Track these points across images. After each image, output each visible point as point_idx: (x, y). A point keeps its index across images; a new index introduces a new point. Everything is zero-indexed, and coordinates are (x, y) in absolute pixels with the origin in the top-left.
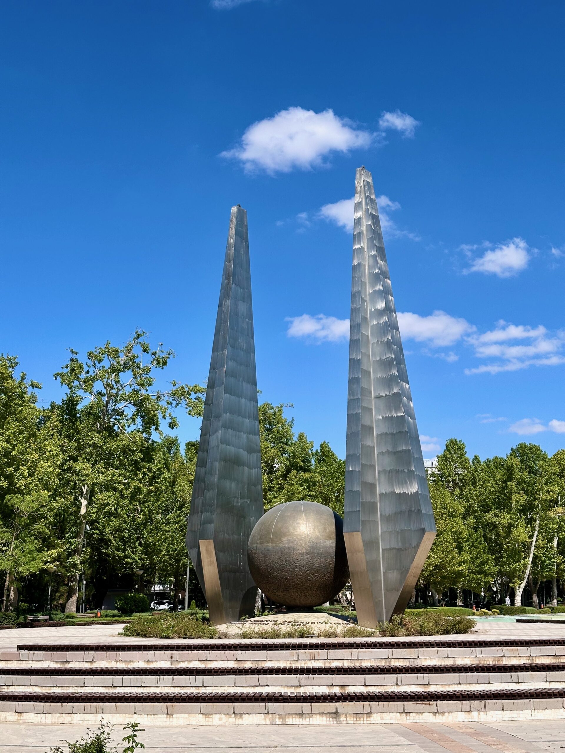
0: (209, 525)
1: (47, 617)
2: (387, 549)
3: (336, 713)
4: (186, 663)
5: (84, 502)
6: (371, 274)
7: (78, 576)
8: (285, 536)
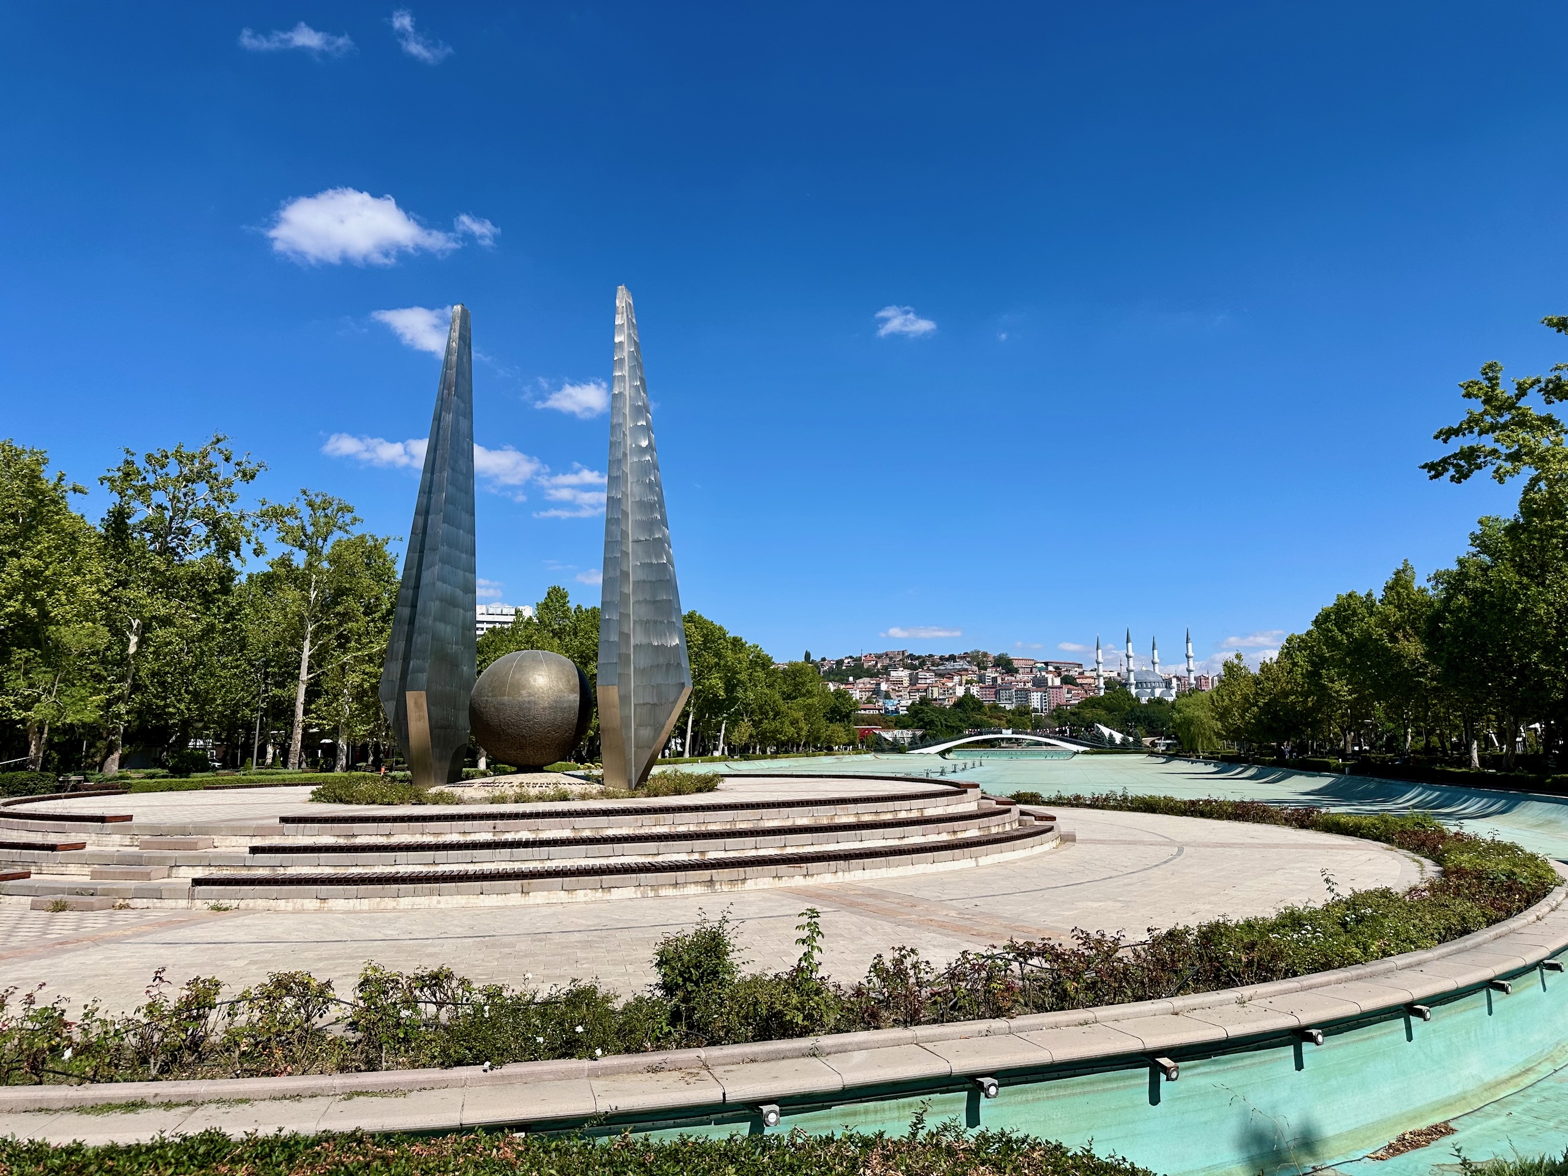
0: (420, 675)
1: (81, 778)
2: (640, 705)
3: (711, 881)
4: (513, 833)
5: (134, 639)
6: (632, 406)
7: (122, 728)
8: (524, 689)
